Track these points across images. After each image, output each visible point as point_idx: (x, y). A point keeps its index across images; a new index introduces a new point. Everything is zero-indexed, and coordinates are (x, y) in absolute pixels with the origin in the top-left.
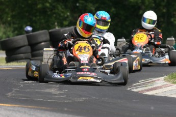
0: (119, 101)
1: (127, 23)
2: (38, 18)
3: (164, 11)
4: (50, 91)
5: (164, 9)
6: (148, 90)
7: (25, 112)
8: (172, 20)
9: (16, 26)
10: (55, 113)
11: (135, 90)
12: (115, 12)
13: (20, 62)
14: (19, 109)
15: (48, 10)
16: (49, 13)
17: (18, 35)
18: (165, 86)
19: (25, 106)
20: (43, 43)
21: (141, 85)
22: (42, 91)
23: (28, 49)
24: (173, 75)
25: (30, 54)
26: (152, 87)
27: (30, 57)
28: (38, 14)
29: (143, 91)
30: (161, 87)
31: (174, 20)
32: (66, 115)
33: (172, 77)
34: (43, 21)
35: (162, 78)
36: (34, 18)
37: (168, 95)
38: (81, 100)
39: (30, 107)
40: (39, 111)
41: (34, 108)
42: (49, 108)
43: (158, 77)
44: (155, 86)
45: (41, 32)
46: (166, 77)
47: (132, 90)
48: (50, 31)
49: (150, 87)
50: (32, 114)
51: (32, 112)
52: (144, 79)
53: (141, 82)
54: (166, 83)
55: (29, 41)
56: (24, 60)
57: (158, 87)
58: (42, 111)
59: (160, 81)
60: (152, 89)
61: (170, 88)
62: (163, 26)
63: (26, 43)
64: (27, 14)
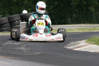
0: (60, 54)
1: (64, 10)
2: (14, 7)
3: (85, 3)
4: (21, 49)
5: (85, 2)
6: (76, 48)
7: (7, 61)
8: (89, 8)
9: (2, 12)
10: (23, 61)
11: (69, 48)
12: (57, 4)
13: (4, 32)
14: (4, 58)
15: (20, 3)
16: (20, 4)
17: (2, 17)
18: (85, 45)
19: (7, 57)
20: (17, 22)
21: (72, 45)
22: (17, 48)
23: (9, 25)
24: (90, 39)
25: (9, 28)
26: (78, 46)
27: (10, 29)
28: (14, 5)
29: (73, 48)
30: (83, 46)
31: (91, 8)
32: (30, 62)
33: (90, 40)
34: (17, 9)
35: (84, 41)
36: (12, 8)
37: (87, 50)
38: (38, 54)
39: (9, 57)
40: (14, 60)
41: (11, 58)
42: (20, 58)
43: (81, 40)
44: (80, 45)
45: (16, 15)
46: (86, 40)
47: (67, 48)
48: (21, 14)
49: (77, 46)
50: (11, 61)
51: (10, 60)
52: (74, 42)
53: (72, 43)
54: (86, 44)
55: (9, 20)
56: (6, 31)
57: (82, 46)
58: (16, 60)
59: (83, 43)
60: (78, 47)
61: (88, 47)
62: (84, 11)
63: (8, 21)
64: (8, 5)
